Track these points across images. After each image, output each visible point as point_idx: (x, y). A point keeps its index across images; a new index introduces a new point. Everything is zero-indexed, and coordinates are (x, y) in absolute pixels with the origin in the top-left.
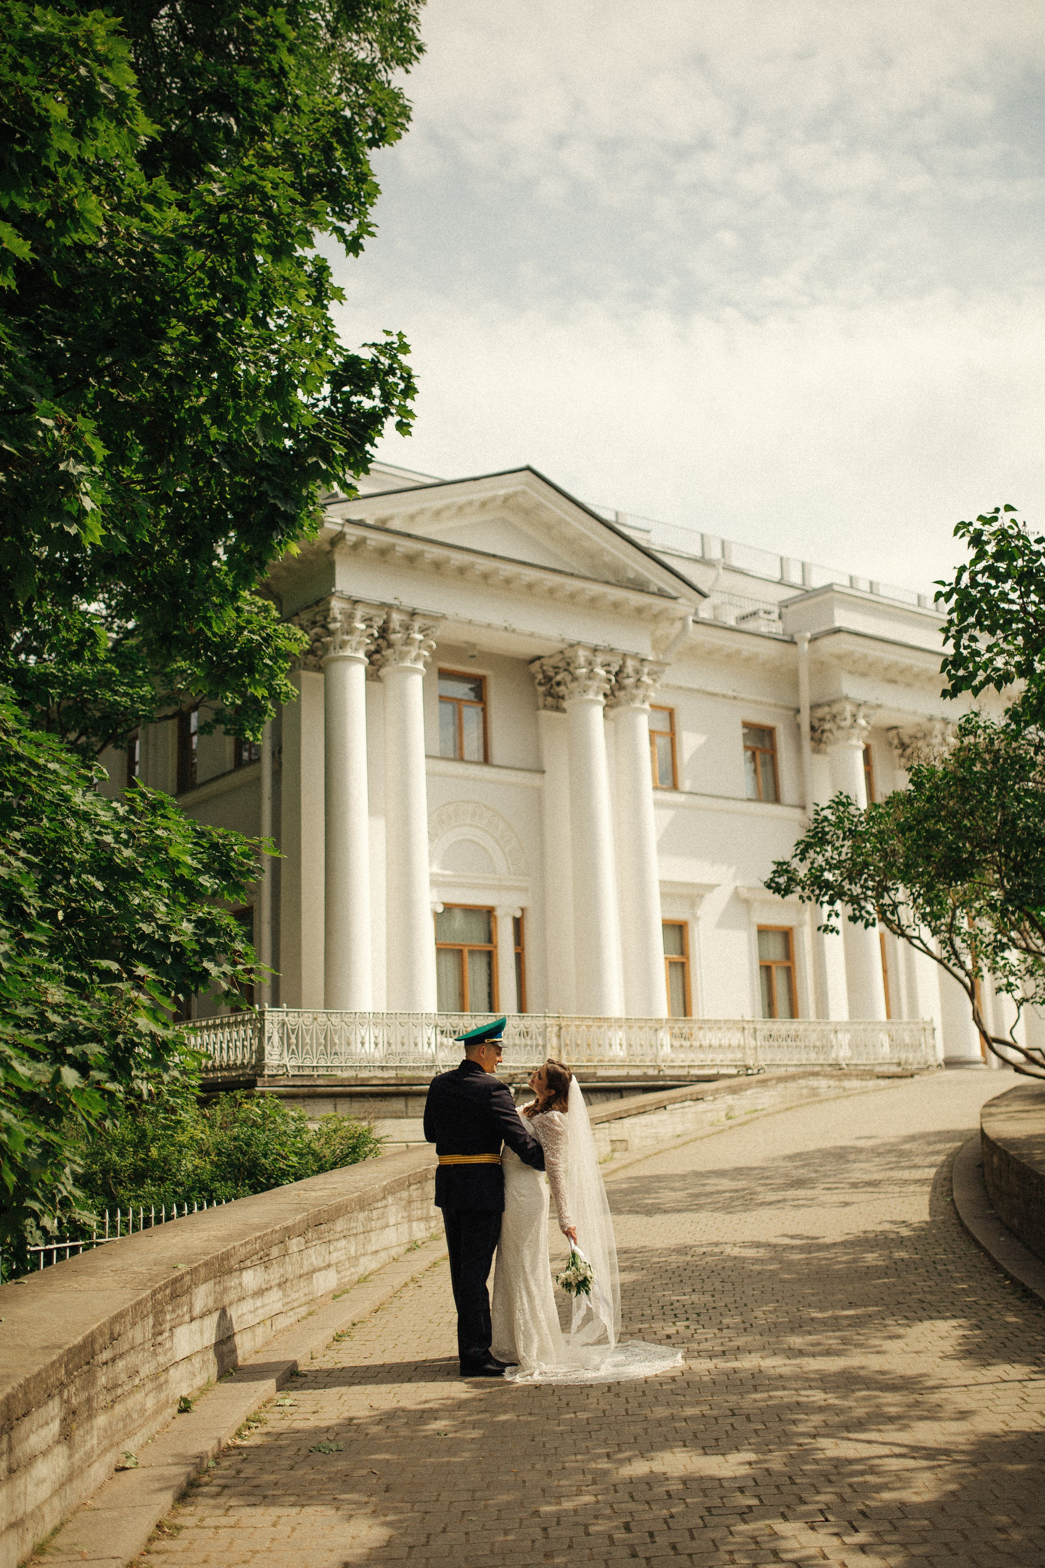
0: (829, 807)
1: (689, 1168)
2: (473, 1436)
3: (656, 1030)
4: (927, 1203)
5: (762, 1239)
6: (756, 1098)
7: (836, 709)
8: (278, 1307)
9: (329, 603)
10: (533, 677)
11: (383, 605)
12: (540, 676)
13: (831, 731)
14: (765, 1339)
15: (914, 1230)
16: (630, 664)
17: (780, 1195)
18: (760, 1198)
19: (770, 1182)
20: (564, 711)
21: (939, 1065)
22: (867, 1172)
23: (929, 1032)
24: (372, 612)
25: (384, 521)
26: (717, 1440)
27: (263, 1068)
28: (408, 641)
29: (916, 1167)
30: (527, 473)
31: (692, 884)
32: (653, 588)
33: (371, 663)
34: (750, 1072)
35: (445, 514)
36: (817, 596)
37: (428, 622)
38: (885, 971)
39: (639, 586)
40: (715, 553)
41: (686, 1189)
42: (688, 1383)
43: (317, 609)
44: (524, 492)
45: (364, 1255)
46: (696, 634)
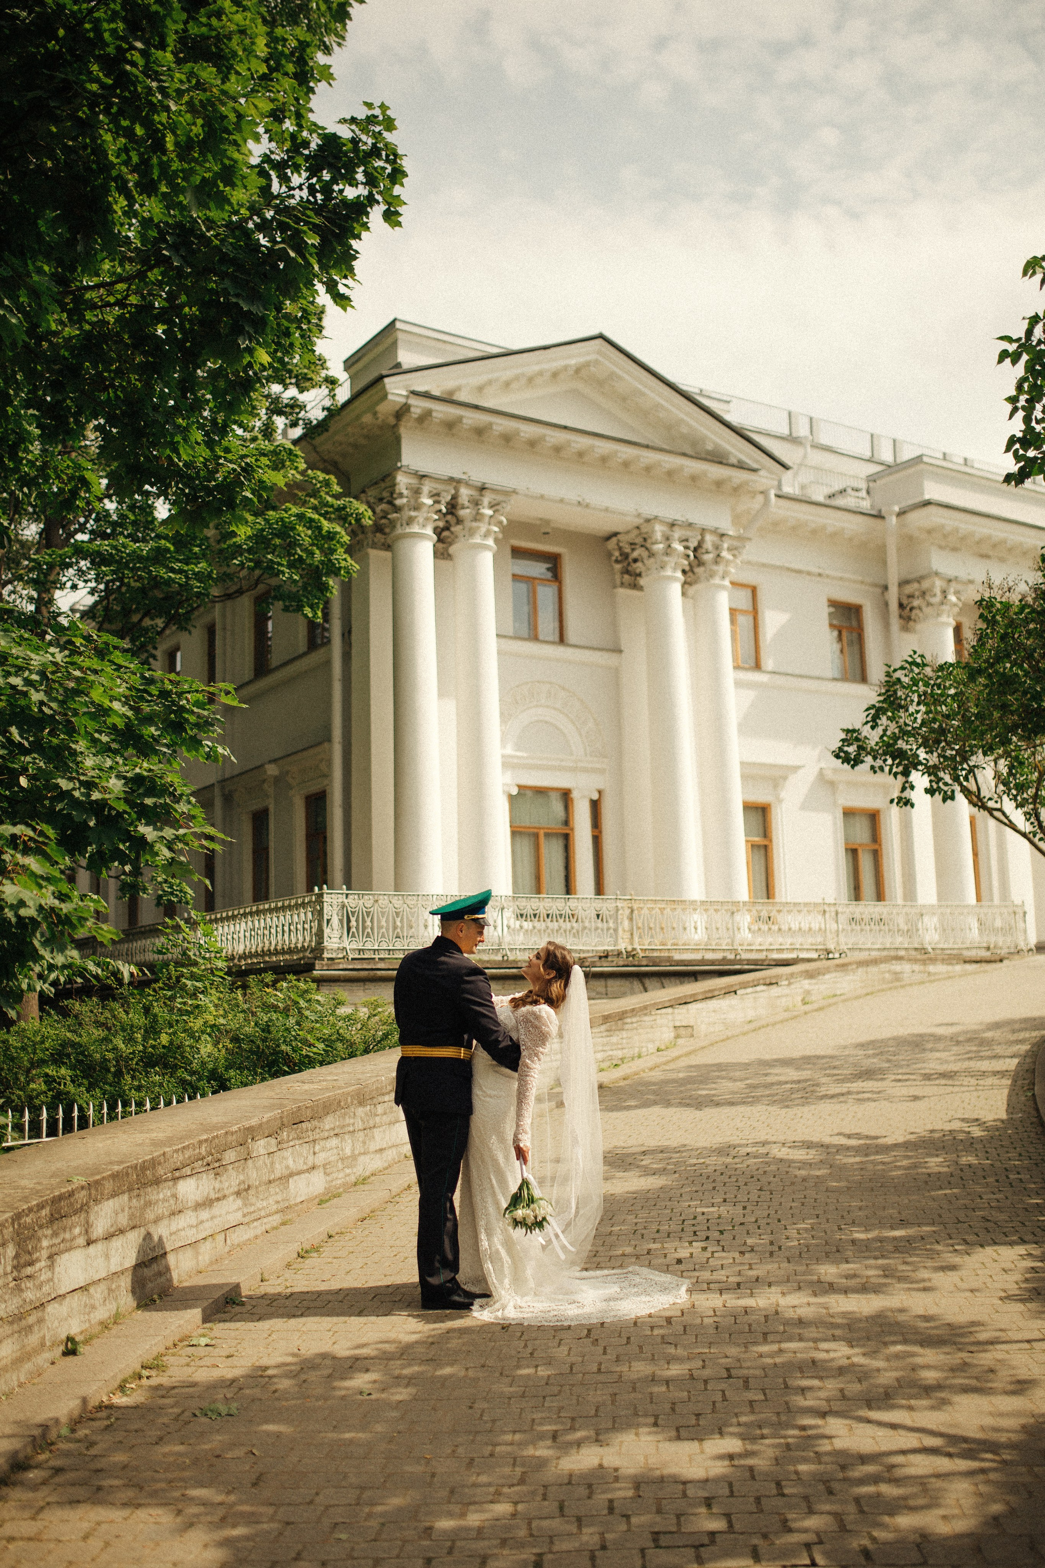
0: (902, 668)
1: (753, 1057)
2: (399, 1397)
3: (733, 913)
4: (1005, 1098)
5: (815, 1139)
6: (835, 983)
7: (925, 585)
8: (237, 1217)
9: (395, 478)
10: (610, 554)
11: (451, 479)
12: (617, 554)
13: (920, 608)
14: (791, 1267)
15: (987, 1129)
16: (709, 539)
17: (844, 1088)
18: (823, 1090)
19: (835, 1072)
20: (641, 588)
21: (1031, 950)
22: (947, 1062)
23: (1019, 916)
24: (440, 487)
25: (451, 393)
26: (698, 1415)
27: (322, 951)
28: (478, 517)
29: (996, 1057)
30: (599, 341)
31: (775, 766)
32: (733, 460)
33: (440, 540)
34: (831, 956)
35: (514, 385)
36: (905, 468)
37: (499, 498)
38: (975, 854)
39: (718, 458)
40: (802, 431)
41: (747, 1079)
42: (685, 1327)
43: (383, 485)
44: (597, 362)
45: (364, 1153)
46: (779, 509)
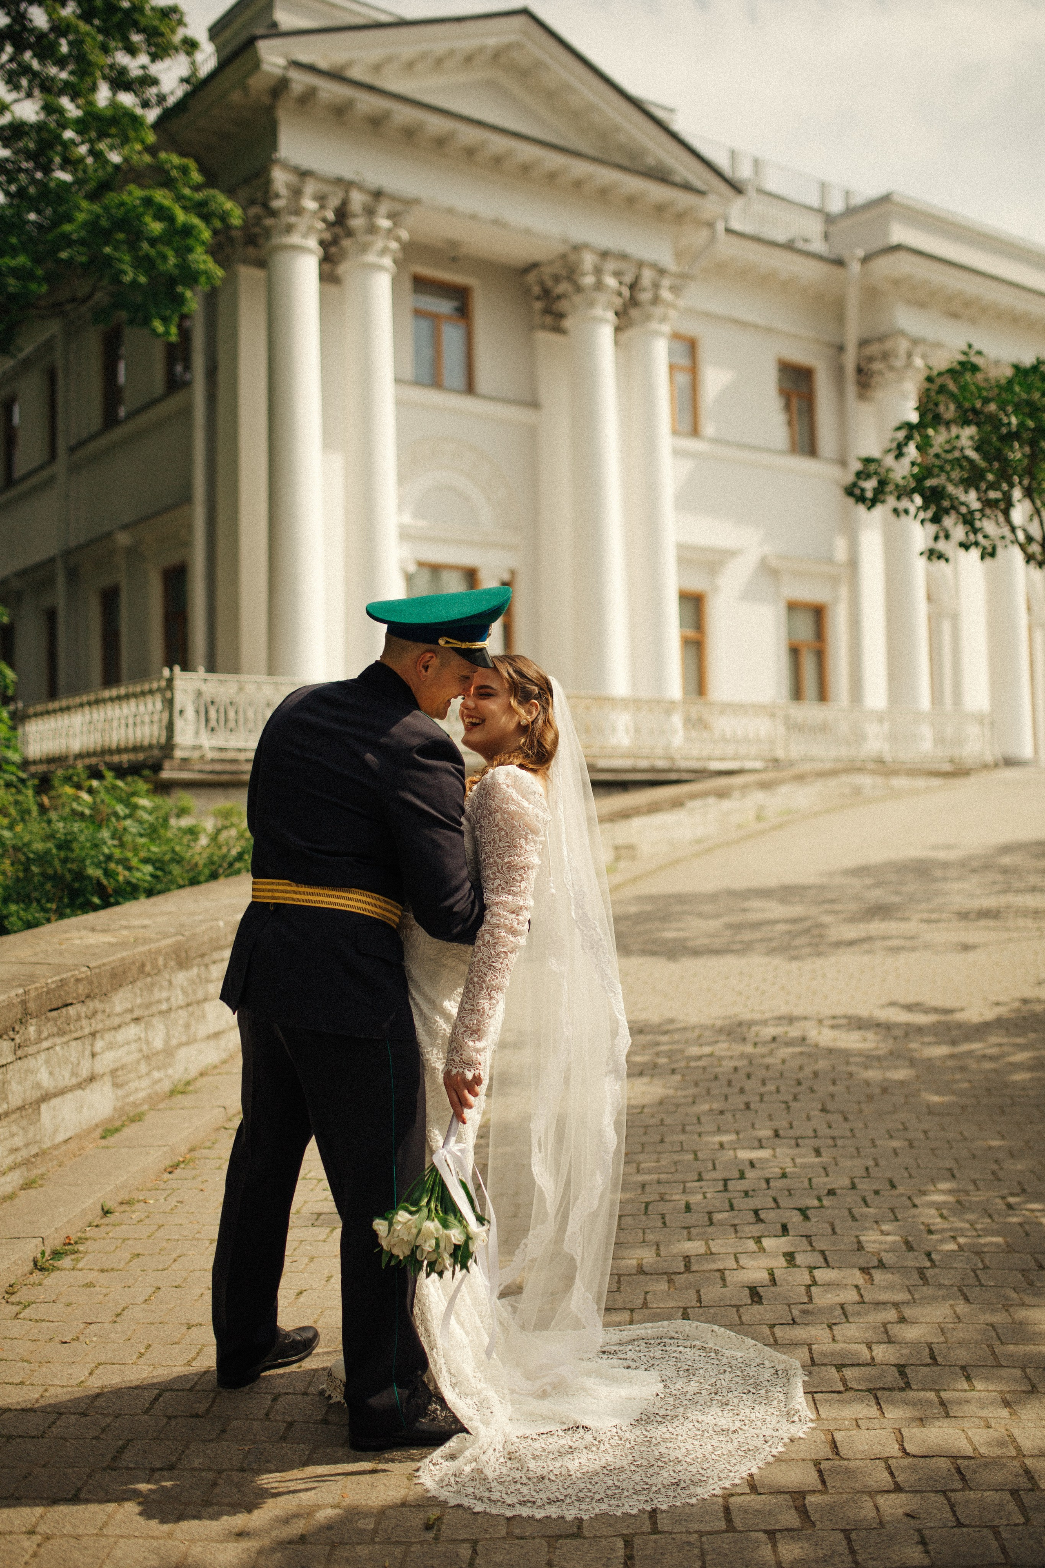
3: (668, 713)
6: (791, 797)
7: (888, 345)
9: (270, 174)
10: (528, 291)
11: (339, 181)
12: (537, 289)
13: (880, 373)
16: (647, 276)
17: (861, 930)
18: (834, 934)
19: (838, 908)
20: (565, 332)
21: (997, 764)
24: (326, 188)
25: (343, 68)
27: (173, 748)
28: (372, 229)
30: (522, 20)
31: (712, 549)
32: (678, 179)
33: (327, 257)
35: (421, 67)
36: (868, 209)
37: (398, 207)
38: (931, 656)
39: (661, 176)
40: (746, 171)
41: (721, 916)
43: (256, 182)
44: (519, 46)
45: (188, 1043)
46: (727, 248)
